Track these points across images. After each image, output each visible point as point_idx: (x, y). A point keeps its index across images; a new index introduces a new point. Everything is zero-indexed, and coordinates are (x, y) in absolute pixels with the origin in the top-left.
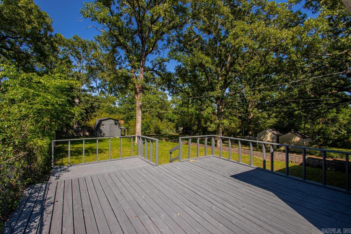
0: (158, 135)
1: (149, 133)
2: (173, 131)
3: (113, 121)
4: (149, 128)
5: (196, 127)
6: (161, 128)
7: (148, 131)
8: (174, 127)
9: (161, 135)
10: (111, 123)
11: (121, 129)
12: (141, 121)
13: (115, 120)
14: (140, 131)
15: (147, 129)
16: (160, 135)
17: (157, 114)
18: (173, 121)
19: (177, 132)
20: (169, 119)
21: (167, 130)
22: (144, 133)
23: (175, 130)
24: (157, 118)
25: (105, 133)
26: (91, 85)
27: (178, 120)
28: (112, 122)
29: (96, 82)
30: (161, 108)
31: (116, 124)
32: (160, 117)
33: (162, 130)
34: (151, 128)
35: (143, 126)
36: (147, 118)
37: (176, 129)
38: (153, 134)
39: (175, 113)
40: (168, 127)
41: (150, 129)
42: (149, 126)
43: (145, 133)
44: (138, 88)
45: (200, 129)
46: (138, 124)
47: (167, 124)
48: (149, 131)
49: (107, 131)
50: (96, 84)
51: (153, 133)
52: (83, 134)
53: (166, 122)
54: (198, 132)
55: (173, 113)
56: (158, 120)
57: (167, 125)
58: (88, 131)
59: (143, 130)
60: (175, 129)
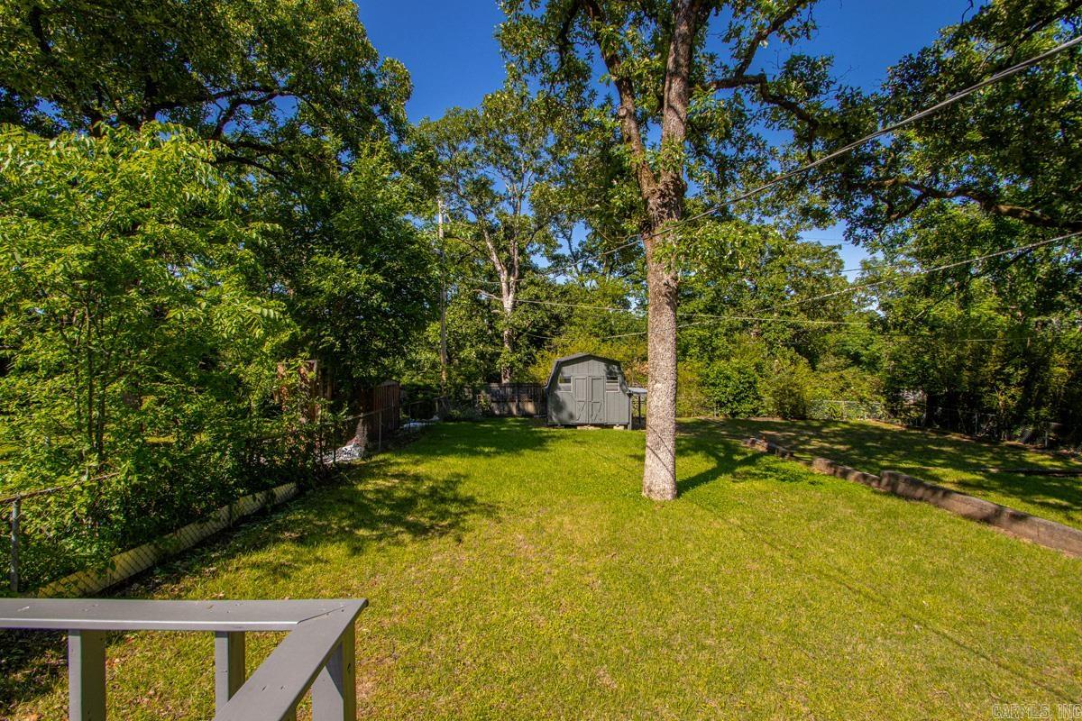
0: (794, 425)
1: (755, 411)
2: (873, 410)
3: (602, 365)
4: (755, 393)
5: (1013, 397)
6: (808, 393)
7: (747, 407)
8: (878, 392)
9: (809, 427)
10: (591, 374)
11: (630, 395)
12: (671, 369)
13: (608, 362)
14: (669, 426)
15: (742, 395)
16: (801, 423)
17: (789, 333)
18: (873, 364)
19: (894, 412)
20: (848, 354)
21: (843, 402)
22: (731, 414)
23: (880, 404)
24: (791, 353)
25: (574, 412)
26: (559, 252)
27: (893, 357)
28: (599, 369)
29: (569, 239)
30: (812, 310)
31: (611, 377)
32: (806, 348)
33: (814, 404)
34: (760, 393)
35: (726, 386)
36: (746, 351)
37: (888, 400)
38: (770, 419)
39: (886, 328)
40: (842, 390)
41: (759, 398)
42: (752, 385)
43: (737, 413)
44: (654, 193)
45: (1039, 405)
46: (659, 385)
47: (841, 377)
48: (752, 406)
49: (582, 404)
50: (570, 246)
51: (770, 414)
52: (518, 407)
53: (835, 368)
54: (1029, 421)
55: (871, 327)
56: (794, 362)
57: (842, 383)
58: (533, 398)
59: (729, 401)
60: (883, 400)
